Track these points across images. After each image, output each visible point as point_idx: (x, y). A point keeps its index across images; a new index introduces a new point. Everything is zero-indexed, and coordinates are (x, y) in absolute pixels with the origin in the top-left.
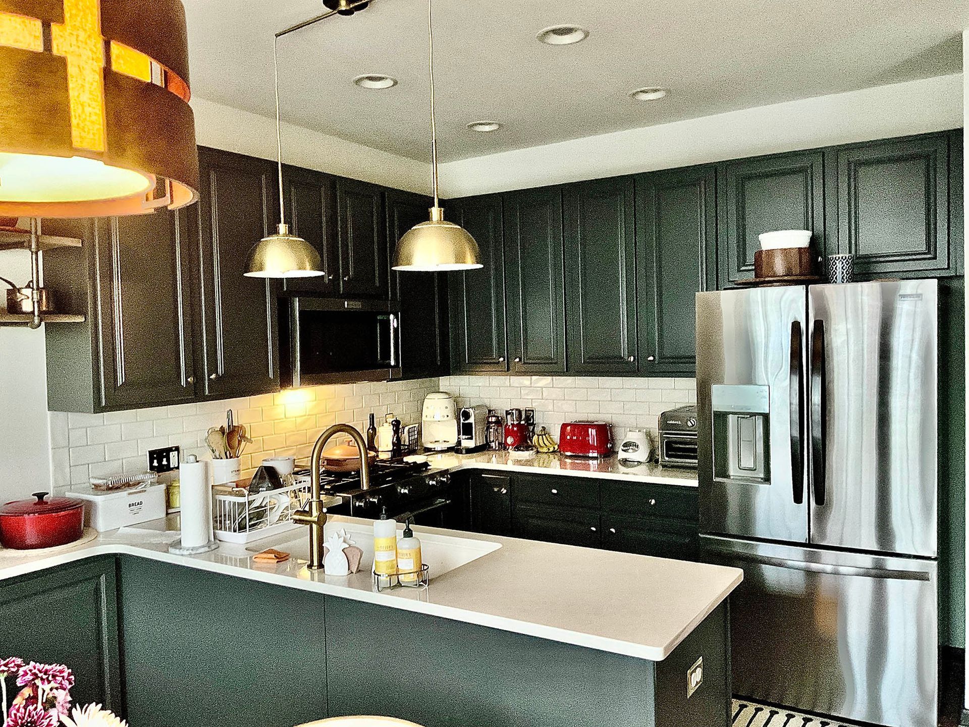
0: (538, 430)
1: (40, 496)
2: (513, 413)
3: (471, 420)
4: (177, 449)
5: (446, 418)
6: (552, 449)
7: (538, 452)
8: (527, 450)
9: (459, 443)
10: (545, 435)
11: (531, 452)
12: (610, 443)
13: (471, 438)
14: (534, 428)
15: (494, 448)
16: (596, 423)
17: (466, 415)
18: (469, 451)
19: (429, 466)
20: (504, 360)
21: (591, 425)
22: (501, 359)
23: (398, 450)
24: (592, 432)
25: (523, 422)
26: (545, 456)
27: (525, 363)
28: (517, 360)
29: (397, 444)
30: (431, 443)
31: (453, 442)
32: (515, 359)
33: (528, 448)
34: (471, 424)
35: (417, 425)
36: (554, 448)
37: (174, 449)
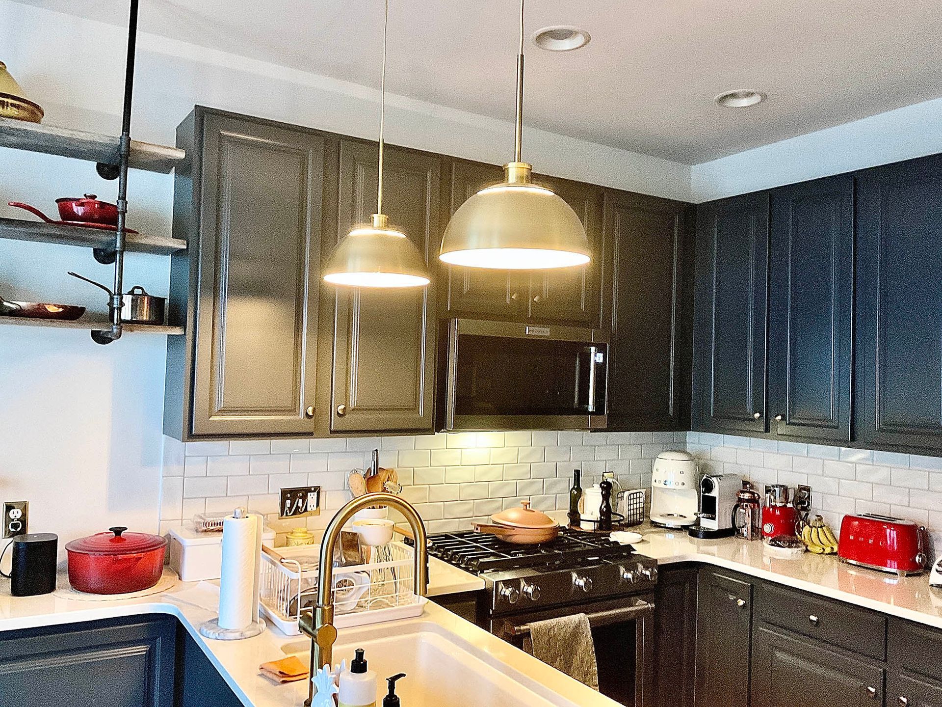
0: (812, 518)
1: (118, 531)
2: (775, 491)
3: (715, 493)
4: (317, 490)
5: (680, 487)
6: (828, 550)
7: (807, 551)
8: (790, 547)
9: (697, 523)
10: (821, 527)
11: (796, 549)
12: (920, 556)
13: (714, 519)
14: (807, 515)
15: (745, 535)
16: (898, 522)
17: (708, 486)
18: (710, 535)
19: (634, 550)
20: (761, 416)
21: (891, 522)
22: (757, 415)
23: (607, 521)
24: (892, 534)
25: (790, 505)
26: (818, 558)
27: (789, 424)
28: (779, 418)
29: (607, 513)
30: (661, 516)
31: (690, 519)
32: (776, 417)
33: (793, 542)
34: (714, 498)
35: (643, 491)
36: (832, 548)
37: (313, 489)
